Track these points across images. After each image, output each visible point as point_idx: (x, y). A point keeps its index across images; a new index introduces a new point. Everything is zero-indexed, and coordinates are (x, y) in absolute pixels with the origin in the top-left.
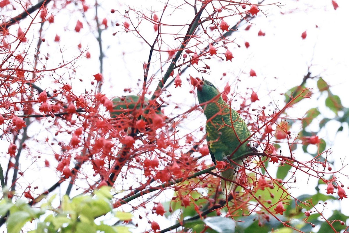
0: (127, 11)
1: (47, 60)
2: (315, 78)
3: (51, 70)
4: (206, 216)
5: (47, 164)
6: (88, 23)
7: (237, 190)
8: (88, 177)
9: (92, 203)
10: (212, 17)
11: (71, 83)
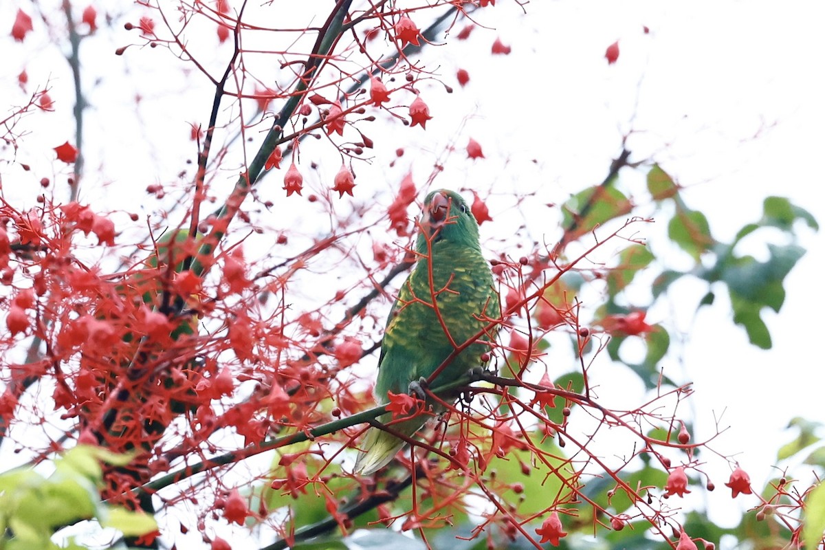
2: (640, 167)
8: (46, 419)
9: (45, 489)
10: (379, 10)
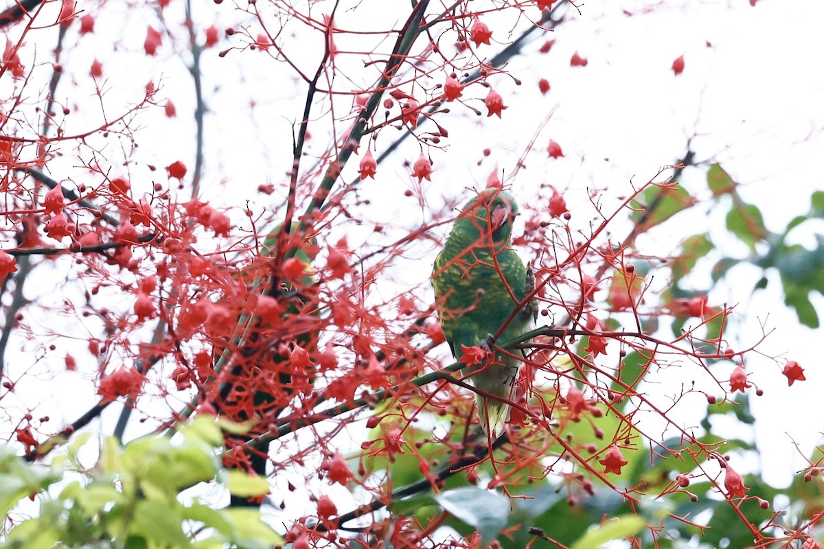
1: (67, 116)
3: (76, 137)
5: (70, 363)
6: (169, 33)
8: (169, 392)
9: (171, 455)
11: (129, 174)
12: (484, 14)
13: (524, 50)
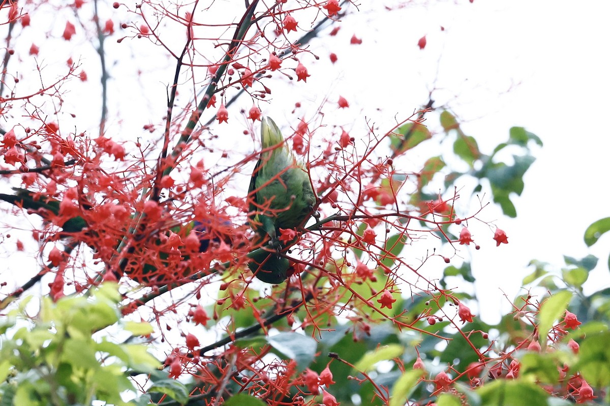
0: (138, 4)
1: (17, 83)
2: (438, 110)
3: (23, 98)
4: (272, 325)
5: (20, 246)
6: (83, 26)
7: (318, 285)
8: (86, 264)
9: (88, 309)
10: (272, 11)
11: (58, 120)
12: (294, 11)
13: (320, 34)
